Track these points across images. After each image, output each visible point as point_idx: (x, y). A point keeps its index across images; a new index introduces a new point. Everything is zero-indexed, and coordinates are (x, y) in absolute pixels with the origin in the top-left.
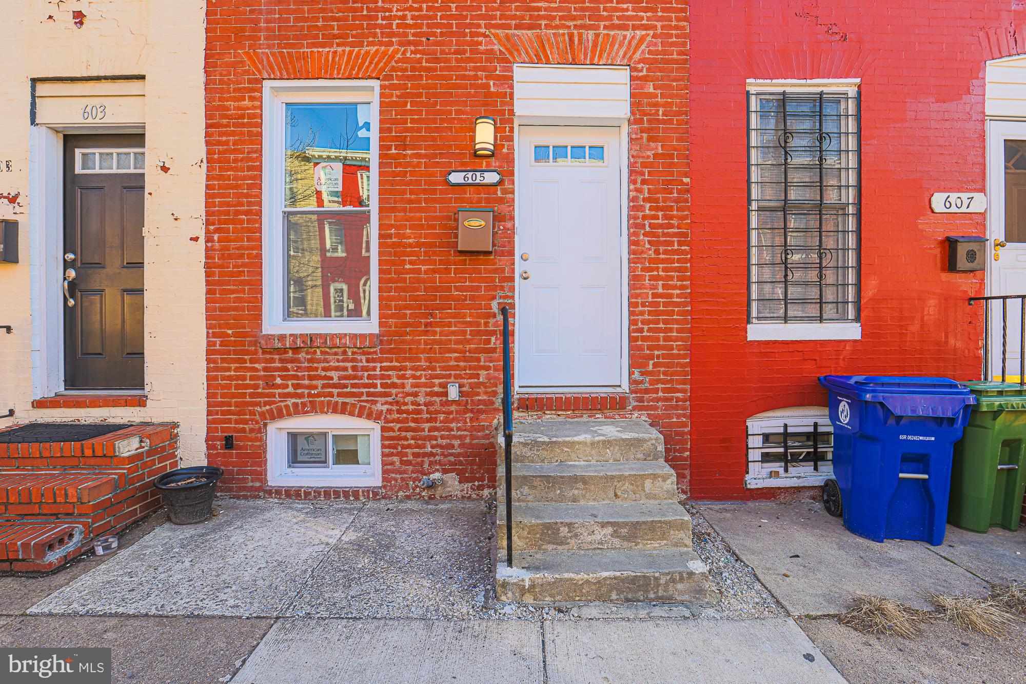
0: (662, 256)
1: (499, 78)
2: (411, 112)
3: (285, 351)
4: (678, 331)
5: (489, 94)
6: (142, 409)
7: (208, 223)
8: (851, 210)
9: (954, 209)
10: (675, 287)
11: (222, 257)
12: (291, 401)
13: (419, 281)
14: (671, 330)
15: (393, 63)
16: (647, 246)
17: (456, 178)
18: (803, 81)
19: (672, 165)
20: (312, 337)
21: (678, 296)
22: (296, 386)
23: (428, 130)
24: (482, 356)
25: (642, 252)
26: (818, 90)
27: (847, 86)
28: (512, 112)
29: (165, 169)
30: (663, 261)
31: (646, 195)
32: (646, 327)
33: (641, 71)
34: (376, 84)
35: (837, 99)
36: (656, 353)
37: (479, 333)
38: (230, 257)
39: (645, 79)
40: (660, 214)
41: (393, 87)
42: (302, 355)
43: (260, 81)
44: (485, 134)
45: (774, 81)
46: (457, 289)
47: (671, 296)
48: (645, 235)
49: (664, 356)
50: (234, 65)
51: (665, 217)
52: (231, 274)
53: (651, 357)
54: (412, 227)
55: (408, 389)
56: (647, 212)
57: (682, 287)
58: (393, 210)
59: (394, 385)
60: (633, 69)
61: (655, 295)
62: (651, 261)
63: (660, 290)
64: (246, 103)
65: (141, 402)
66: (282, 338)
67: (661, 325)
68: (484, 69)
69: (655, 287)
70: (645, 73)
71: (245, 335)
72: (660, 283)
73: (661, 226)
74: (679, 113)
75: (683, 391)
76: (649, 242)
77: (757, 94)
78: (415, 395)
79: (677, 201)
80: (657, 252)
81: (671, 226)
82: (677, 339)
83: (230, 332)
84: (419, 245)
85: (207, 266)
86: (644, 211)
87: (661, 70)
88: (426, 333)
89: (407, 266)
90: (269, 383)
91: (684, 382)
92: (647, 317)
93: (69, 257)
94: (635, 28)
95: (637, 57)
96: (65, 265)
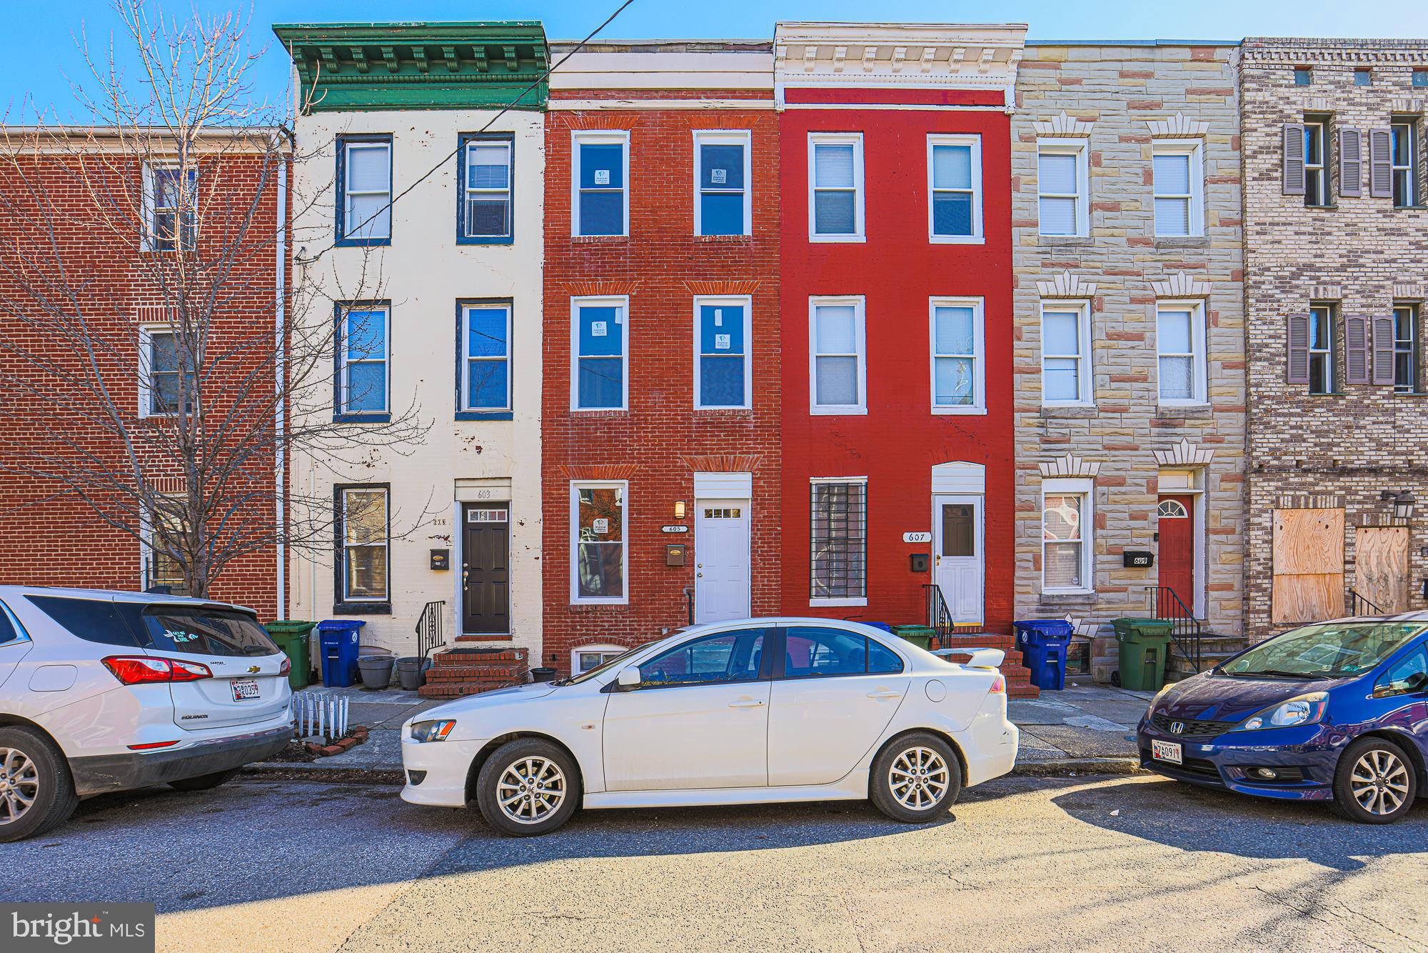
0: (766, 566)
1: (687, 479)
2: (644, 497)
3: (582, 612)
5: (682, 488)
6: (509, 642)
7: (544, 550)
8: (863, 541)
9: (914, 541)
10: (773, 581)
11: (551, 567)
12: (584, 638)
13: (648, 579)
15: (635, 472)
17: (666, 529)
18: (839, 478)
19: (772, 521)
20: (596, 606)
21: (775, 585)
22: (587, 630)
23: (653, 505)
24: (679, 615)
25: (757, 565)
26: (847, 482)
27: (862, 480)
28: (693, 496)
29: (522, 524)
30: (767, 568)
31: (759, 536)
32: (759, 602)
33: (757, 474)
34: (626, 482)
35: (857, 486)
36: (764, 613)
37: (677, 604)
38: (555, 567)
39: (759, 478)
40: (766, 545)
41: (635, 484)
42: (590, 615)
43: (568, 480)
44: (680, 509)
45: (824, 478)
46: (666, 583)
47: (771, 585)
48: (758, 556)
50: (556, 472)
51: (769, 547)
52: (555, 575)
54: (644, 553)
55: (642, 631)
56: (759, 545)
57: (777, 581)
58: (635, 544)
59: (636, 629)
60: (753, 474)
61: (763, 585)
62: (761, 568)
63: (765, 583)
64: (562, 491)
65: (510, 638)
66: (581, 606)
67: (766, 600)
68: (679, 475)
70: (759, 475)
71: (562, 605)
72: (767, 579)
73: (766, 551)
74: (776, 495)
77: (816, 485)
78: (646, 634)
79: (774, 539)
80: (764, 564)
81: (771, 551)
82: (774, 606)
83: (554, 603)
84: (647, 561)
85: (543, 571)
87: (767, 474)
88: (651, 604)
89: (642, 572)
90: (574, 628)
92: (759, 596)
93: (466, 565)
94: (754, 453)
95: (755, 467)
96: (464, 569)
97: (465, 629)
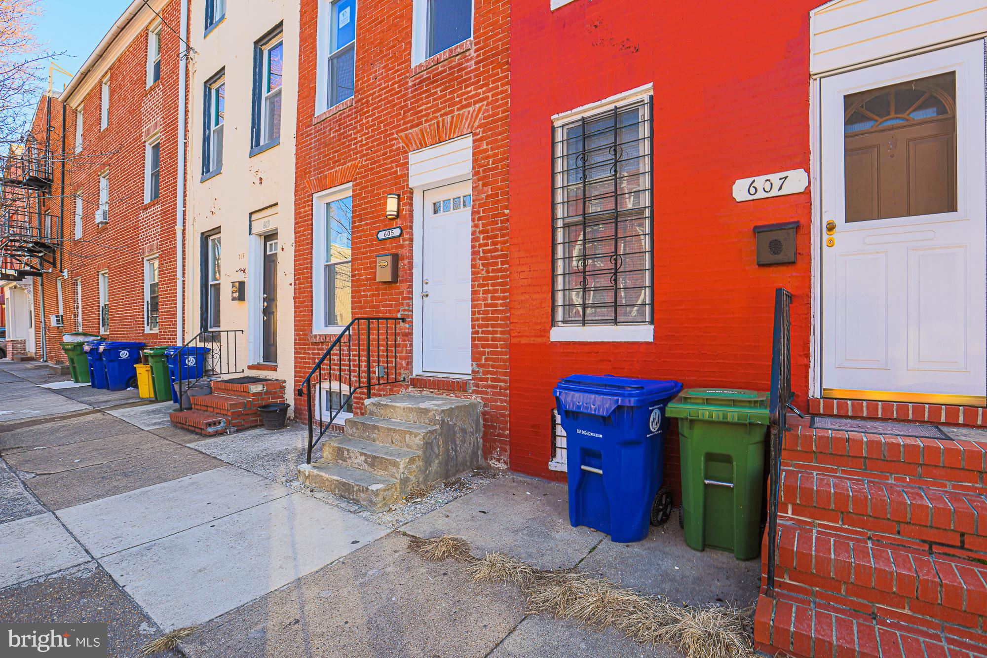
0: (491, 274)
1: (403, 164)
2: (364, 198)
3: (319, 344)
4: (502, 333)
5: (397, 177)
6: (275, 372)
7: (295, 275)
8: (647, 213)
9: (761, 194)
10: (498, 298)
11: (299, 293)
13: (367, 302)
14: (496, 332)
15: (358, 170)
16: (481, 267)
17: (381, 235)
18: (598, 103)
19: (497, 202)
20: (326, 336)
21: (502, 305)
23: (371, 207)
24: (394, 349)
25: (478, 273)
26: (612, 107)
27: (643, 92)
28: (408, 186)
29: (284, 250)
30: (492, 278)
31: (481, 228)
32: (480, 330)
33: (479, 134)
34: (351, 184)
35: (633, 110)
36: (487, 350)
38: (302, 293)
39: (481, 140)
40: (489, 241)
41: (358, 185)
42: (324, 346)
43: (312, 195)
44: (392, 205)
45: (574, 111)
46: (384, 306)
47: (496, 305)
48: (480, 259)
49: (492, 353)
50: (304, 188)
51: (493, 244)
52: (302, 302)
53: (483, 353)
55: (363, 368)
56: (481, 241)
57: (504, 298)
58: (357, 259)
60: (475, 134)
61: (486, 305)
62: (485, 279)
63: (490, 301)
64: (308, 208)
65: (275, 369)
66: (319, 336)
67: (490, 329)
68: (395, 161)
69: (485, 299)
70: (481, 135)
71: (307, 335)
72: (490, 295)
73: (490, 251)
74: (503, 159)
75: (504, 381)
76: (483, 265)
77: (563, 126)
79: (501, 229)
80: (487, 272)
81: (496, 250)
82: (500, 340)
83: (301, 333)
84: (367, 280)
85: (294, 298)
86: (479, 241)
87: (490, 129)
91: (505, 374)
92: (481, 322)
93: (265, 296)
94: (475, 103)
95: (476, 124)
96: (264, 300)
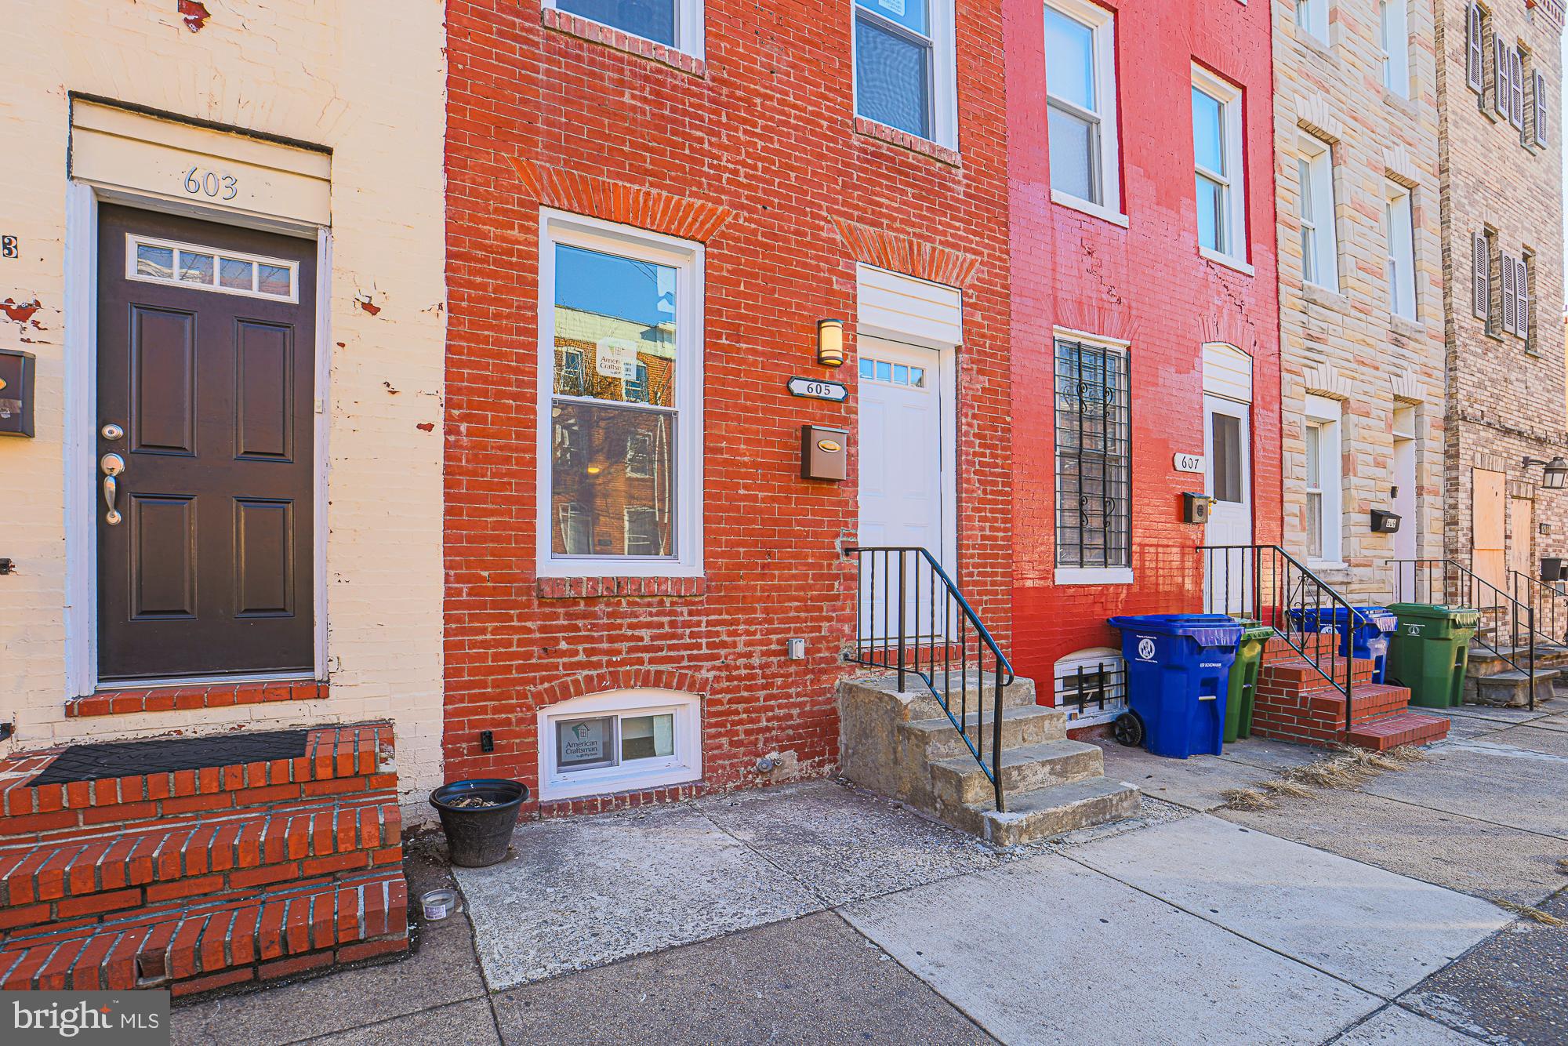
0: (989, 497)
1: (842, 275)
2: (746, 296)
3: (574, 601)
4: (1003, 575)
5: (831, 292)
7: (449, 404)
9: (1188, 469)
10: (999, 530)
11: (473, 459)
12: (581, 675)
13: (755, 510)
14: (995, 574)
15: (723, 228)
16: (977, 485)
17: (798, 387)
18: (1093, 336)
19: (996, 401)
20: (620, 582)
21: (1003, 539)
22: (589, 652)
23: (766, 321)
24: (825, 605)
25: (973, 491)
26: (1102, 346)
27: (1121, 345)
28: (855, 317)
29: (370, 308)
30: (990, 502)
31: (976, 431)
32: (976, 571)
33: (971, 297)
34: (699, 249)
35: (1114, 357)
36: (985, 598)
37: (822, 577)
38: (488, 459)
39: (973, 306)
40: (988, 451)
41: (722, 258)
42: (600, 608)
43: (535, 206)
44: (832, 339)
45: (1074, 331)
46: (799, 523)
47: (995, 539)
48: (975, 473)
49: (991, 602)
50: (496, 172)
51: (991, 455)
52: (489, 486)
53: (980, 602)
54: (747, 442)
55: (741, 649)
56: (977, 449)
57: (1006, 530)
58: (725, 417)
59: (723, 645)
60: (964, 294)
61: (983, 538)
62: (981, 501)
63: (988, 533)
64: (515, 232)
66: (576, 583)
67: (988, 569)
68: (827, 261)
69: (982, 529)
70: (973, 300)
71: (513, 578)
72: (988, 524)
73: (988, 465)
74: (1002, 349)
75: (1006, 637)
76: (979, 480)
77: (1059, 341)
78: (749, 655)
79: (1001, 439)
80: (985, 492)
81: (996, 466)
82: (1002, 584)
83: (485, 574)
84: (755, 465)
85: (448, 471)
86: (974, 447)
87: (989, 301)
88: (763, 577)
89: (742, 492)
90: (548, 649)
91: (1006, 628)
92: (976, 560)
93: (113, 431)
94: (966, 250)
95: (968, 281)
96: (104, 446)
97: (108, 667)
